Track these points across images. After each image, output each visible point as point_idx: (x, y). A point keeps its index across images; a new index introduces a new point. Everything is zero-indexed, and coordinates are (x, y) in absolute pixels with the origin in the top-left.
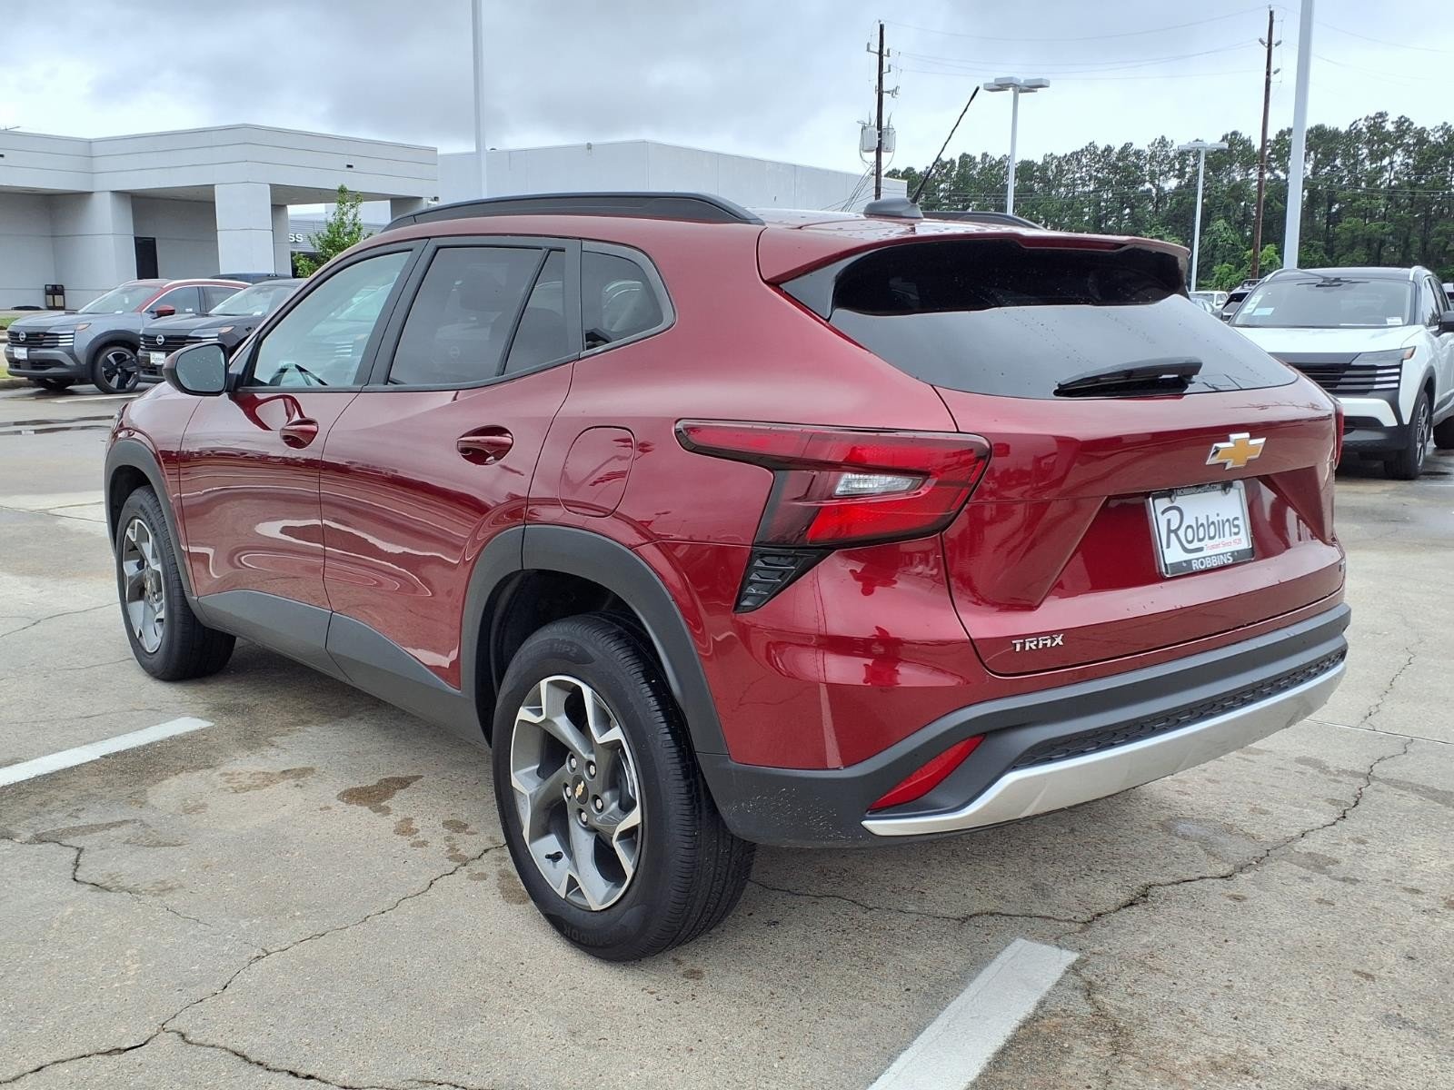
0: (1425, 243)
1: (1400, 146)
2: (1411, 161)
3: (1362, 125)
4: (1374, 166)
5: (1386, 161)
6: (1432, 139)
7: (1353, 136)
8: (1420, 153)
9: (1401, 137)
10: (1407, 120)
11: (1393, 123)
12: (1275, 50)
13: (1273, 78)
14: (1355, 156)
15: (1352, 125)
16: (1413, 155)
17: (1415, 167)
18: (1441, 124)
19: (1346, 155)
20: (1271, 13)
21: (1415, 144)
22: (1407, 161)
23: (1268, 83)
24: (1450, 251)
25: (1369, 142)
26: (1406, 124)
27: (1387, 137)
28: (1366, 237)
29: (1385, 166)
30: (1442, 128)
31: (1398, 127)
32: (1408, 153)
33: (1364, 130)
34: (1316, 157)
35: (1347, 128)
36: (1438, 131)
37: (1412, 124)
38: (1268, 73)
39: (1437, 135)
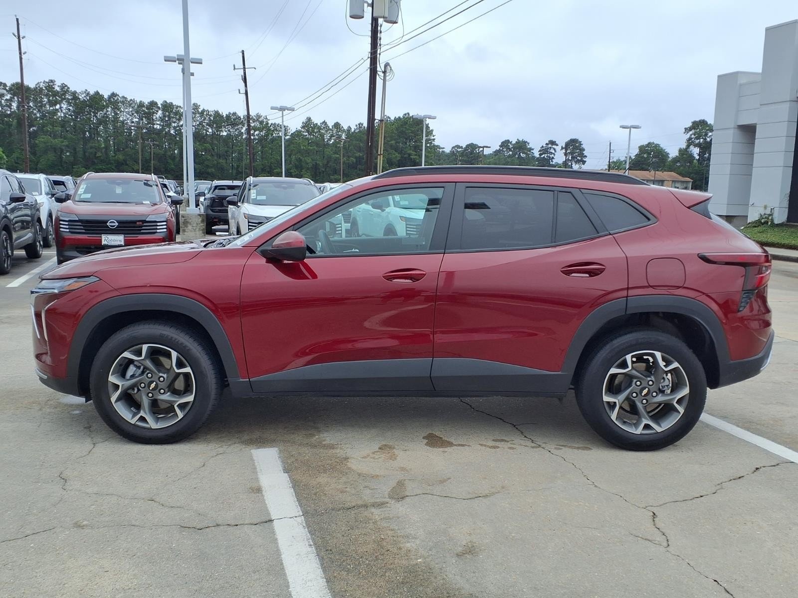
0: (85, 152)
1: (65, 99)
2: (71, 108)
3: (42, 85)
4: (51, 108)
5: (58, 107)
6: (81, 97)
7: (38, 91)
8: (75, 104)
9: (64, 94)
10: (66, 86)
11: (59, 86)
12: (22, 41)
13: (23, 56)
14: (41, 102)
15: (36, 85)
16: (72, 104)
17: (74, 111)
18: (84, 90)
19: (35, 101)
20: (17, 20)
21: (72, 99)
22: (69, 107)
23: (21, 59)
24: (98, 157)
25: (47, 95)
26: (66, 88)
27: (56, 94)
28: (53, 147)
29: (57, 109)
30: (85, 93)
31: (62, 89)
32: (69, 104)
33: (44, 88)
34: (18, 100)
35: (34, 86)
36: (83, 93)
37: (69, 88)
38: (20, 53)
39: (83, 96)
